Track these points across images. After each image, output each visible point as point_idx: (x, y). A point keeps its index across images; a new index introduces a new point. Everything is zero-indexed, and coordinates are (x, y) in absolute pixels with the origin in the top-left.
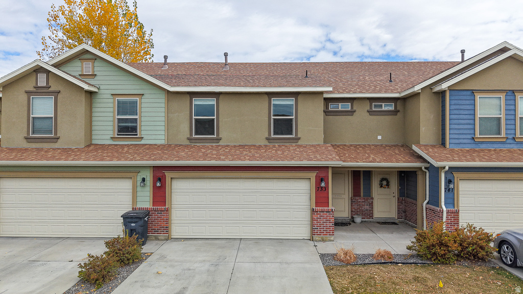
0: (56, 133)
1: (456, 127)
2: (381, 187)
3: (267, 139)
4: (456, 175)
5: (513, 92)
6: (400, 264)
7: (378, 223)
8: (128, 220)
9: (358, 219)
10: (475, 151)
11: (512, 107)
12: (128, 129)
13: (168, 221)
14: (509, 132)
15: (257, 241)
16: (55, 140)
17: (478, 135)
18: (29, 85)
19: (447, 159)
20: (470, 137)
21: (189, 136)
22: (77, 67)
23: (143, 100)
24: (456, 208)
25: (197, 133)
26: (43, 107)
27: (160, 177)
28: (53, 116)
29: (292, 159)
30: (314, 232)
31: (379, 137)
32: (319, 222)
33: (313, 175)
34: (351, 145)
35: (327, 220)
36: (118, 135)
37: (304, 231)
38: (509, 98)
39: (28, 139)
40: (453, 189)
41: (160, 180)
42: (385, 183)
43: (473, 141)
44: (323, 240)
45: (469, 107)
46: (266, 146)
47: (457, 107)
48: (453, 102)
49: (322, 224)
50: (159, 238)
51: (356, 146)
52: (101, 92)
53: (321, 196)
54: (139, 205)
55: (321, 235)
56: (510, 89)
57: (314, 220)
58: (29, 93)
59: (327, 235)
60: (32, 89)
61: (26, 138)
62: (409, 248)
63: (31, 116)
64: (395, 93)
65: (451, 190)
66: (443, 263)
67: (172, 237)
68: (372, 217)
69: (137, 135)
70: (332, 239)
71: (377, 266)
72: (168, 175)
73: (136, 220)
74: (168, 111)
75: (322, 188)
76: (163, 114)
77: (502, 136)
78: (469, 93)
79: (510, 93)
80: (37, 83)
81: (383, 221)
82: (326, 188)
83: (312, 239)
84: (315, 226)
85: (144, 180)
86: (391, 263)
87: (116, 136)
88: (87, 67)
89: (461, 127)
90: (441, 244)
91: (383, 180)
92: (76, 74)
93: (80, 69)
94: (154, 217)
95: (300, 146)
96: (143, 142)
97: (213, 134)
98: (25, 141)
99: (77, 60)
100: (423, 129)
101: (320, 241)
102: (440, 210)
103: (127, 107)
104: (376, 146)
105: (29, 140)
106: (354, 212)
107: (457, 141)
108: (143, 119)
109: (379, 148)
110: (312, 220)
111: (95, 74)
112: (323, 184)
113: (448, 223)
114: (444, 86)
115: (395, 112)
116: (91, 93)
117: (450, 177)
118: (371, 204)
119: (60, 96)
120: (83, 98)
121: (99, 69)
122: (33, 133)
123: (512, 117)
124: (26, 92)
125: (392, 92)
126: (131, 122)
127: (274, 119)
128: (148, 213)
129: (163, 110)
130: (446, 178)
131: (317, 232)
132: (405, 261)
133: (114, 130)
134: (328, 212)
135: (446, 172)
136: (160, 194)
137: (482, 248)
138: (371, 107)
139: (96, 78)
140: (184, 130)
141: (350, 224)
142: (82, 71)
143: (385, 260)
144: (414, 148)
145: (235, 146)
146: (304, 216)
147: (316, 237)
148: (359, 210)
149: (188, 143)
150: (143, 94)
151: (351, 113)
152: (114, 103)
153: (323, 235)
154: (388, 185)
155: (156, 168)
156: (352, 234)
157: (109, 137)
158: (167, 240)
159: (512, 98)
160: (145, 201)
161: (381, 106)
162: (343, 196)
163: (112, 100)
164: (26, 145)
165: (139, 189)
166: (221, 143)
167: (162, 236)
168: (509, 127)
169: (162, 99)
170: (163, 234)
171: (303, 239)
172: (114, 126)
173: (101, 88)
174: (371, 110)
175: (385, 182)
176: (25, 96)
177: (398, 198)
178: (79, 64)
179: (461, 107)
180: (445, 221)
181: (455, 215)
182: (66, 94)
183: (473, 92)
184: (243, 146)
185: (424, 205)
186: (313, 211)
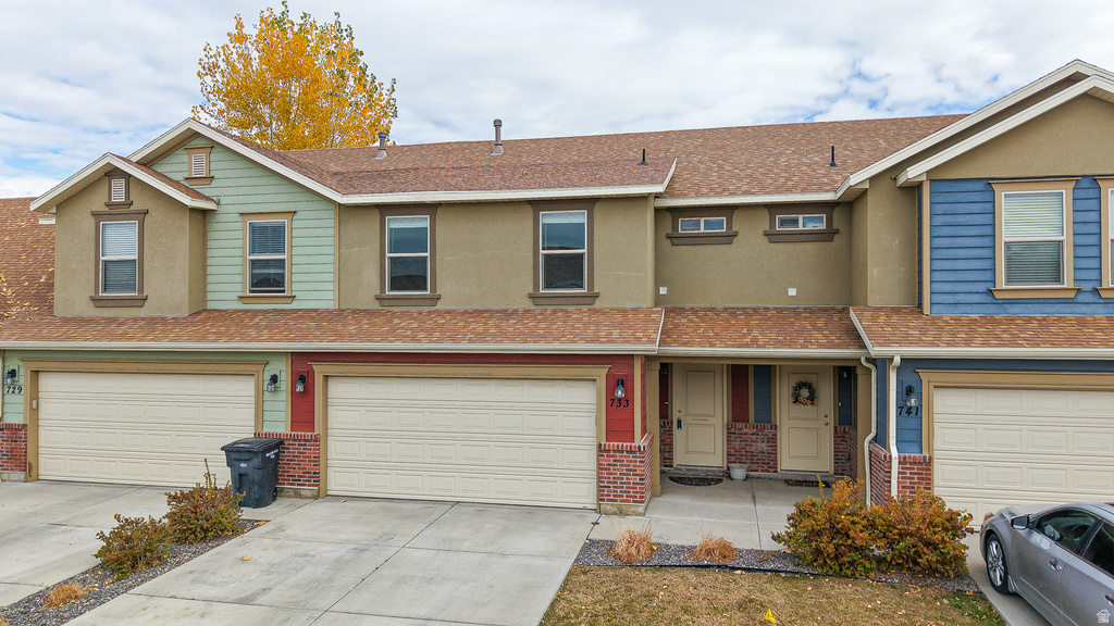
0: (141, 290)
1: (948, 265)
2: (797, 401)
3: (531, 297)
4: (925, 376)
5: (1094, 179)
6: (739, 572)
7: (787, 482)
8: (233, 456)
9: (739, 472)
10: (992, 321)
11: (1093, 216)
12: (268, 280)
13: (320, 460)
14: (1084, 274)
15: (483, 507)
16: (140, 303)
17: (1001, 283)
18: (97, 202)
19: (906, 340)
20: (982, 287)
21: (378, 293)
22: (178, 167)
23: (296, 224)
24: (925, 453)
25: (393, 287)
26: (121, 242)
27: (305, 373)
28: (136, 257)
30: (602, 495)
31: (792, 292)
32: (612, 474)
33: (601, 372)
35: (630, 470)
36: (251, 292)
37: (584, 492)
38: (1081, 194)
39: (96, 301)
40: (918, 409)
41: (302, 379)
42: (805, 393)
43: (988, 299)
44: (621, 513)
45: (979, 220)
46: (527, 311)
47: (950, 219)
48: (939, 209)
49: (619, 478)
50: (302, 493)
51: (733, 312)
52: (223, 209)
53: (617, 418)
54: (266, 430)
55: (616, 501)
56: (1086, 173)
57: (603, 469)
58: (97, 216)
59: (629, 501)
60: (101, 208)
61: (93, 299)
62: (776, 538)
63: (102, 258)
64: (827, 191)
65: (914, 411)
67: (329, 493)
68: (774, 468)
69: (284, 291)
70: (640, 510)
71: (686, 572)
72: (319, 370)
74: (340, 243)
75: (620, 400)
76: (331, 250)
77: (1065, 286)
78: (979, 186)
79: (1085, 183)
80: (110, 198)
82: (627, 402)
83: (598, 510)
84: (603, 482)
85: (274, 379)
86: (719, 566)
87: (248, 294)
88: (198, 164)
89: (960, 265)
91: (800, 386)
92: (178, 177)
93: (185, 167)
94: (291, 451)
95: (596, 312)
96: (295, 305)
97: (425, 289)
98: (91, 304)
99: (181, 151)
100: (875, 271)
101: (615, 514)
102: (885, 456)
103: (268, 236)
104: (779, 310)
105: (99, 303)
106: (733, 456)
107: (950, 298)
108: (295, 260)
109: (785, 317)
110: (600, 467)
111: (211, 175)
112: (620, 395)
113: (903, 487)
114: (914, 173)
115: (828, 235)
116: (204, 213)
117: (909, 380)
118: (773, 440)
119: (148, 219)
120: (185, 222)
121: (219, 166)
122: (105, 290)
123: (1093, 240)
124: (94, 214)
125: (820, 190)
126: (274, 267)
127: (546, 256)
128: (278, 444)
129: (331, 241)
130: (899, 382)
131: (607, 495)
133: (243, 283)
134: (631, 452)
135: (899, 369)
136: (304, 408)
138: (772, 226)
139: (214, 183)
140: (370, 281)
141: (720, 481)
142: (190, 170)
143: (718, 561)
144: (853, 315)
145: (465, 312)
146: (587, 459)
147: (606, 506)
148: (744, 453)
149: (376, 306)
150: (295, 213)
151: (729, 238)
152: (243, 230)
153: (621, 501)
154: (812, 399)
155: (298, 357)
156: (700, 503)
157: (234, 296)
158: (316, 497)
159: (1092, 193)
160: (279, 422)
161: (795, 222)
162: (711, 421)
163: (240, 225)
164: (92, 311)
165: (267, 396)
166: (440, 306)
167: (307, 490)
168: (1083, 263)
169: (329, 220)
170: (309, 485)
171: (584, 509)
172: (243, 274)
173: (222, 202)
174: (772, 231)
175: (805, 392)
176: (89, 223)
177: (835, 428)
178: (185, 158)
179: (961, 219)
180: (894, 482)
181: (921, 469)
182: (157, 216)
183: (989, 183)
184: (479, 313)
185: (866, 444)
186: (601, 450)
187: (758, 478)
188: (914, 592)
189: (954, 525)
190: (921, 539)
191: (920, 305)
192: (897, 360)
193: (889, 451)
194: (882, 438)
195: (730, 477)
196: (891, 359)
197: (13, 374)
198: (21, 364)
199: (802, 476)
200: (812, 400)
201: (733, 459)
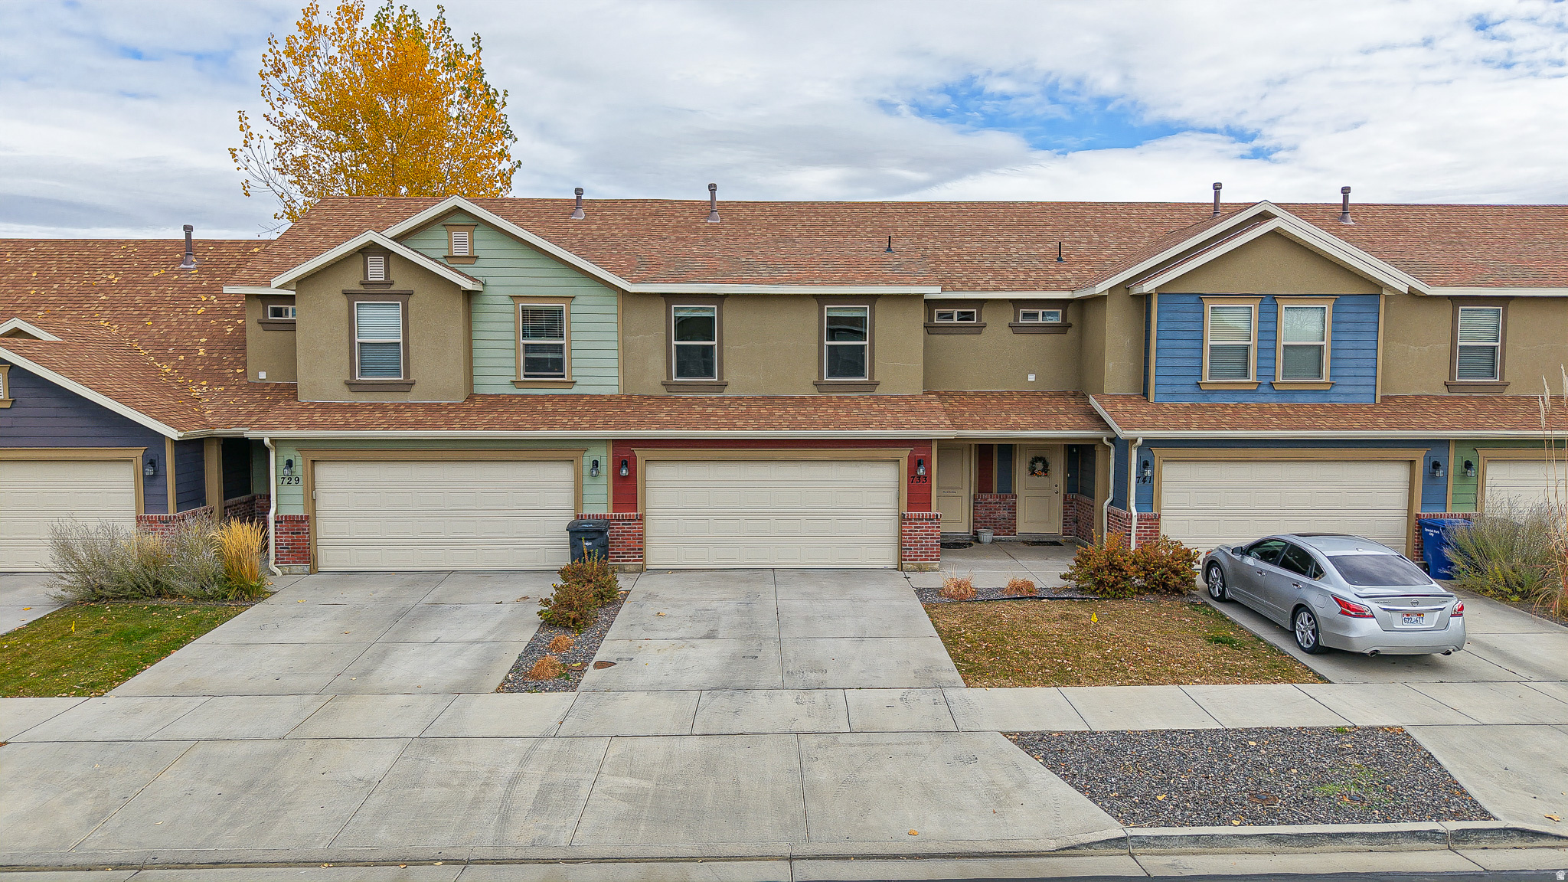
0: (407, 374)
1: (1169, 362)
2: (1033, 473)
3: (816, 384)
4: (1157, 452)
5: (1274, 298)
6: (1045, 600)
7: (1025, 542)
8: (578, 536)
9: (987, 536)
10: (1200, 408)
11: (1271, 326)
12: (544, 364)
13: (641, 538)
14: (1263, 372)
15: (803, 572)
16: (406, 388)
17: (1206, 379)
18: (352, 282)
19: (1143, 425)
20: (1192, 381)
21: (665, 379)
22: (438, 242)
23: (574, 309)
24: (1155, 512)
25: (680, 374)
26: (380, 324)
27: (626, 459)
28: (401, 340)
29: (867, 426)
30: (905, 556)
31: (1031, 378)
32: (914, 538)
33: (904, 454)
34: (976, 394)
35: (929, 534)
36: (525, 376)
37: (885, 555)
38: (1265, 308)
39: (352, 385)
40: (1151, 478)
41: (626, 464)
42: (1039, 466)
43: (1197, 389)
44: (920, 570)
45: (1191, 326)
46: (814, 398)
47: (1171, 325)
48: (1164, 316)
49: (919, 542)
50: (627, 568)
51: (983, 395)
52: (489, 290)
53: (917, 493)
54: (588, 511)
55: (916, 560)
56: (1269, 293)
57: (905, 535)
58: (349, 294)
59: (927, 560)
60: (355, 286)
61: (348, 384)
62: (1064, 577)
63: (357, 340)
64: (1064, 290)
65: (1148, 480)
66: (1114, 598)
67: (648, 567)
68: (1012, 530)
69: (563, 376)
70: (936, 566)
71: (1008, 602)
72: (640, 454)
73: (594, 535)
74: (624, 329)
75: (919, 477)
76: (614, 336)
77: (1250, 380)
78: (1194, 299)
79: (1267, 301)
80: (365, 276)
81: (1035, 540)
82: (927, 478)
83: (900, 568)
84: (906, 545)
85: (596, 464)
86: (1031, 598)
87: (523, 379)
88: (460, 242)
89: (1177, 362)
90: (1113, 567)
91: (1036, 460)
93: (444, 244)
94: (616, 529)
95: (878, 399)
96: (575, 390)
97: (712, 375)
98: (346, 388)
99: (438, 227)
100: (1111, 365)
101: (915, 571)
102: (1127, 515)
103: (542, 320)
104: (1023, 394)
105: (354, 388)
106: (978, 523)
107: (1169, 390)
108: (574, 345)
109: (1028, 400)
110: (902, 533)
111: (475, 255)
112: (921, 472)
113: (1139, 538)
114: (1148, 287)
115: (1063, 328)
116: (469, 295)
117: (1146, 457)
118: (1013, 508)
119: (412, 301)
120: (459, 304)
121: (484, 244)
122: (362, 374)
123: (1270, 345)
124: (345, 293)
125: (1059, 289)
126: (552, 352)
127: (830, 346)
128: (608, 522)
129: (614, 327)
130: (1139, 458)
131: (908, 556)
132: (1055, 596)
133: (517, 367)
134: (930, 519)
135: (1139, 448)
136: (626, 490)
137: (1176, 572)
138: (1016, 319)
139: (478, 263)
140: (655, 368)
141: (971, 545)
142: (450, 248)
143: (1024, 594)
144: (1092, 401)
145: (755, 399)
146: (888, 527)
147: (907, 565)
148: (988, 520)
149: (663, 392)
150: (574, 297)
151: (979, 329)
152: (515, 313)
153: (921, 560)
154: (1045, 470)
155: (618, 443)
157: (508, 380)
158: (640, 572)
159: (1271, 308)
160: (599, 503)
161: (1036, 315)
162: (959, 493)
163: (511, 308)
164: (347, 397)
165: (586, 480)
166: (728, 393)
167: (631, 565)
168: (1264, 363)
169: (611, 308)
170: (633, 561)
171: (885, 568)
172: (517, 358)
173: (489, 283)
174: (1016, 324)
175: (1040, 463)
176: (343, 302)
177: (1065, 497)
178: (444, 234)
179: (1179, 326)
180: (1133, 535)
181: (1152, 523)
182: (423, 297)
183: (1200, 298)
184: (770, 399)
185: (1105, 507)
186: (903, 518)
187: (1002, 541)
188: (1166, 603)
189: (1188, 557)
190: (1170, 569)
191: (1146, 394)
192: (1140, 441)
193: (1130, 511)
194: (1121, 501)
195: (978, 541)
196: (1134, 441)
197: (290, 463)
198: (298, 454)
199: (1035, 537)
200: (1046, 472)
201: (979, 526)
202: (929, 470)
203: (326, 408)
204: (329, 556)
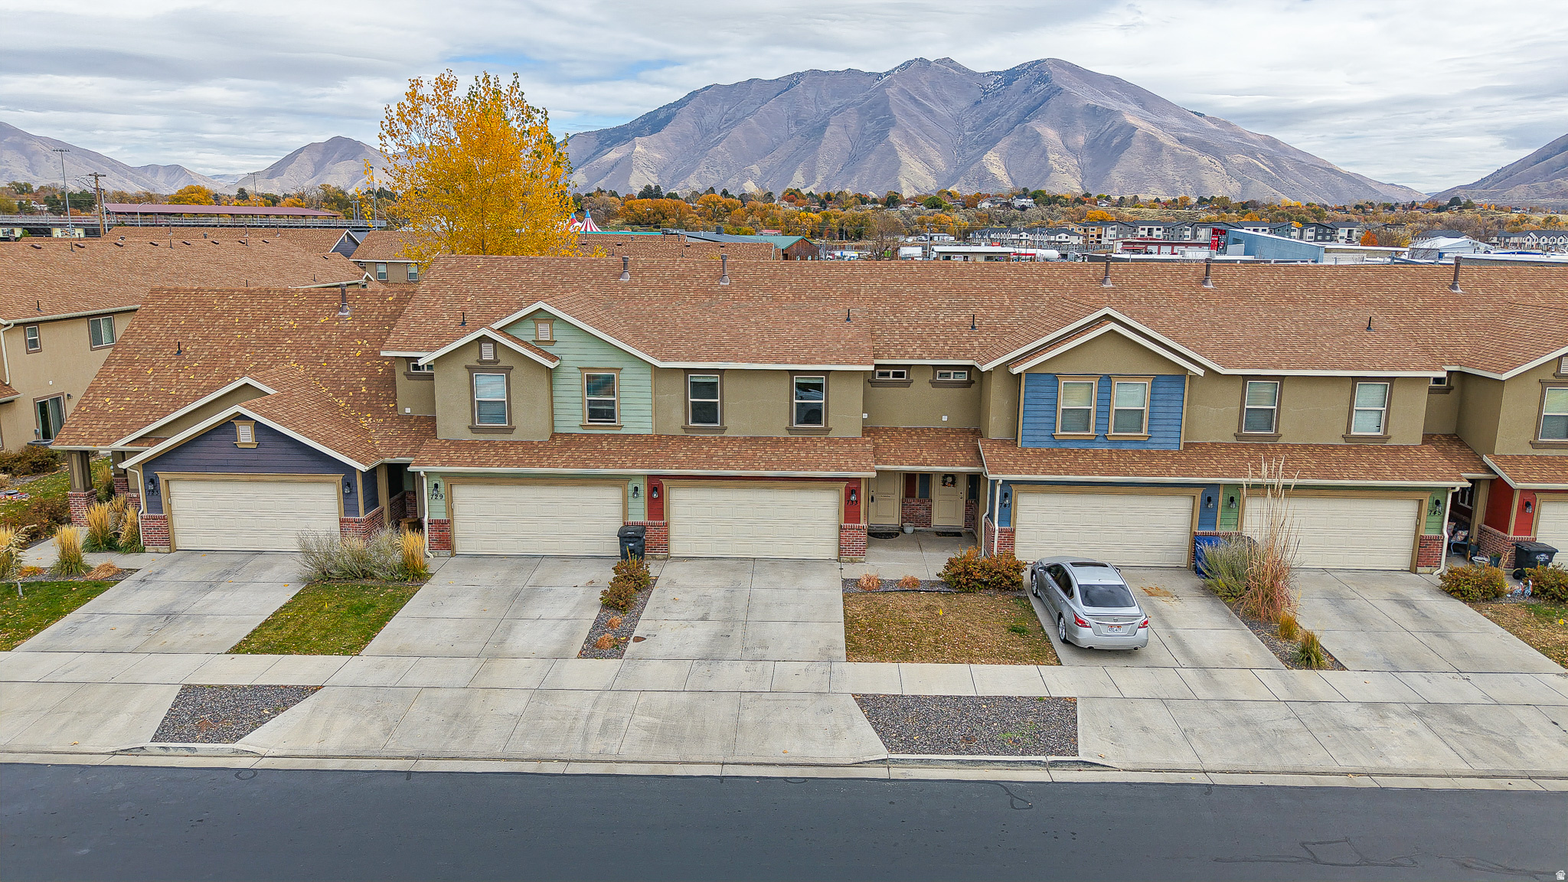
0: (510, 422)
1: (1033, 420)
2: (944, 485)
3: (788, 429)
4: (1014, 487)
5: (1109, 377)
6: (922, 592)
7: (937, 534)
8: (625, 540)
9: (909, 530)
10: (1052, 452)
11: (1107, 396)
12: (602, 413)
13: (667, 538)
14: (1100, 428)
15: (774, 561)
16: (510, 431)
17: (1058, 432)
18: (471, 359)
19: (1006, 472)
20: (1048, 433)
21: (684, 424)
22: (529, 331)
23: (622, 376)
24: (1012, 527)
25: (694, 421)
26: (491, 388)
27: (656, 488)
28: (505, 399)
29: (817, 468)
30: (842, 553)
31: (945, 418)
32: (848, 541)
33: (844, 484)
35: (858, 539)
36: (589, 421)
37: (830, 550)
38: (1102, 384)
39: (473, 429)
40: (1008, 504)
41: (656, 491)
43: (1052, 439)
44: (852, 561)
45: (1049, 395)
46: (786, 439)
47: (1034, 395)
48: (1030, 388)
49: (851, 543)
50: (657, 557)
51: (910, 432)
52: (564, 367)
53: (851, 511)
54: (631, 520)
55: (850, 555)
56: (1105, 373)
57: (842, 538)
58: (471, 369)
59: (857, 556)
60: (474, 364)
61: (471, 428)
62: (938, 575)
63: (476, 399)
64: (969, 358)
66: (967, 592)
67: (671, 556)
68: (928, 525)
69: (615, 422)
70: (863, 560)
71: (898, 594)
72: (666, 484)
73: (636, 540)
74: (655, 391)
75: (852, 501)
76: (649, 395)
77: (1090, 433)
78: (1050, 378)
79: (1104, 379)
80: (481, 356)
81: (942, 531)
82: (858, 501)
83: (839, 560)
84: (842, 545)
85: (636, 489)
86: (915, 590)
87: (588, 423)
88: (544, 331)
89: (1038, 420)
92: (529, 339)
93: (533, 332)
94: (650, 533)
95: (830, 441)
96: (623, 431)
97: (716, 422)
98: (470, 431)
100: (994, 418)
101: (848, 562)
102: (992, 527)
103: (600, 384)
104: (938, 430)
105: (475, 431)
106: (906, 518)
107: (1032, 439)
108: (622, 401)
110: (840, 538)
111: (555, 340)
112: (853, 498)
113: (1000, 548)
114: (1018, 369)
115: (969, 383)
117: (1006, 491)
118: (929, 508)
119: (513, 373)
120: (540, 378)
121: (560, 334)
122: (480, 421)
123: (1106, 409)
124: (467, 367)
125: (965, 357)
126: (606, 405)
127: (797, 403)
128: (643, 528)
129: (649, 389)
130: (1001, 493)
131: (845, 552)
132: (930, 588)
133: (583, 416)
134: (859, 529)
135: (1001, 487)
136: (657, 506)
137: (1008, 577)
138: (935, 377)
139: (556, 345)
140: (677, 419)
141: (897, 535)
142: (537, 335)
143: (911, 587)
144: (979, 443)
145: (745, 439)
146: (832, 532)
147: (844, 558)
148: (912, 516)
149: (683, 433)
150: (621, 369)
151: (908, 384)
152: (582, 379)
153: (853, 555)
154: (953, 483)
155: (650, 477)
156: (891, 552)
157: (577, 424)
158: (666, 559)
159: (1107, 384)
160: (639, 514)
161: (949, 376)
162: (892, 496)
163: (579, 376)
164: (469, 436)
165: (631, 500)
166: (727, 434)
167: (660, 555)
168: (1100, 421)
169: (648, 376)
170: (661, 553)
171: (830, 559)
172: (583, 410)
173: (563, 361)
174: (934, 383)
176: (466, 373)
177: (966, 501)
178: (532, 325)
179: (1041, 395)
180: (996, 542)
181: (1009, 536)
182: (519, 372)
183: (1055, 378)
184: (755, 440)
185: (983, 519)
186: (841, 528)
187: (920, 531)
188: (999, 597)
189: (1018, 568)
190: (1004, 574)
191: (1016, 441)
192: (1000, 482)
193: (994, 524)
194: (991, 516)
195: (903, 531)
196: (998, 481)
197: (436, 486)
198: (441, 480)
199: (944, 529)
200: (954, 485)
201: (905, 520)
202: (859, 497)
203: (458, 444)
204: (461, 546)
